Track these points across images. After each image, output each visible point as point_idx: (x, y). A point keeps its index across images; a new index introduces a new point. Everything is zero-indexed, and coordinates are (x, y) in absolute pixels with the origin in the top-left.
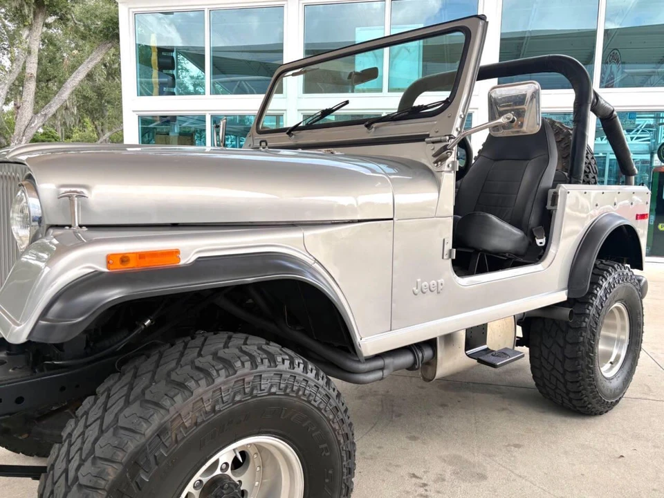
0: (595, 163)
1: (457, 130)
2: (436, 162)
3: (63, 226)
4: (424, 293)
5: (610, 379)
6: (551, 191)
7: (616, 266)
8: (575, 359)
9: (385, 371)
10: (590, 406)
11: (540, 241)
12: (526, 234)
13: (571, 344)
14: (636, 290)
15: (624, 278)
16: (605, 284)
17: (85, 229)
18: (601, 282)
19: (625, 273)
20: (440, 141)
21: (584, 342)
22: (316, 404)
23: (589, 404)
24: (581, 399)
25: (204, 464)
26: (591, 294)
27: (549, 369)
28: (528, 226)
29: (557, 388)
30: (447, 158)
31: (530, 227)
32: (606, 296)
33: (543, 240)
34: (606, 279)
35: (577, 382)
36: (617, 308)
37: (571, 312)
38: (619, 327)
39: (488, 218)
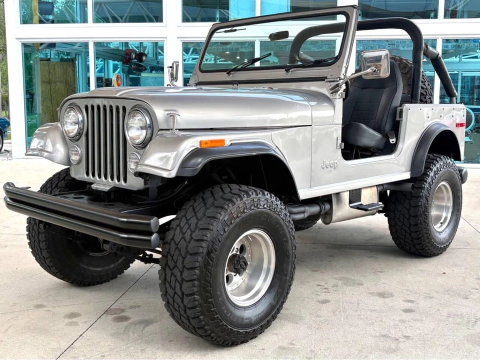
0: (431, 89)
1: (343, 75)
2: (332, 93)
3: (168, 130)
4: (327, 168)
5: (440, 233)
6: (399, 109)
7: (442, 157)
8: (416, 216)
9: (305, 214)
10: (426, 248)
11: (392, 141)
12: (383, 136)
13: (413, 207)
14: (456, 174)
15: (447, 165)
16: (435, 169)
17: (178, 131)
18: (432, 167)
19: (448, 162)
20: (334, 81)
21: (421, 205)
22: (282, 217)
23: (426, 247)
24: (421, 243)
25: (238, 238)
26: (426, 174)
27: (400, 225)
28: (384, 131)
29: (405, 238)
30: (339, 90)
31: (386, 132)
32: (435, 176)
33: (394, 140)
34: (435, 166)
35: (418, 231)
36: (443, 185)
37: (413, 186)
38: (446, 198)
39: (360, 126)
